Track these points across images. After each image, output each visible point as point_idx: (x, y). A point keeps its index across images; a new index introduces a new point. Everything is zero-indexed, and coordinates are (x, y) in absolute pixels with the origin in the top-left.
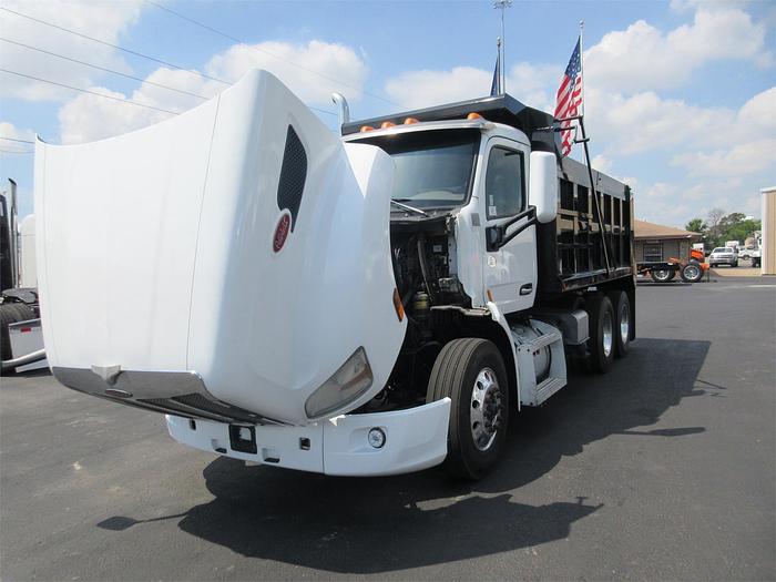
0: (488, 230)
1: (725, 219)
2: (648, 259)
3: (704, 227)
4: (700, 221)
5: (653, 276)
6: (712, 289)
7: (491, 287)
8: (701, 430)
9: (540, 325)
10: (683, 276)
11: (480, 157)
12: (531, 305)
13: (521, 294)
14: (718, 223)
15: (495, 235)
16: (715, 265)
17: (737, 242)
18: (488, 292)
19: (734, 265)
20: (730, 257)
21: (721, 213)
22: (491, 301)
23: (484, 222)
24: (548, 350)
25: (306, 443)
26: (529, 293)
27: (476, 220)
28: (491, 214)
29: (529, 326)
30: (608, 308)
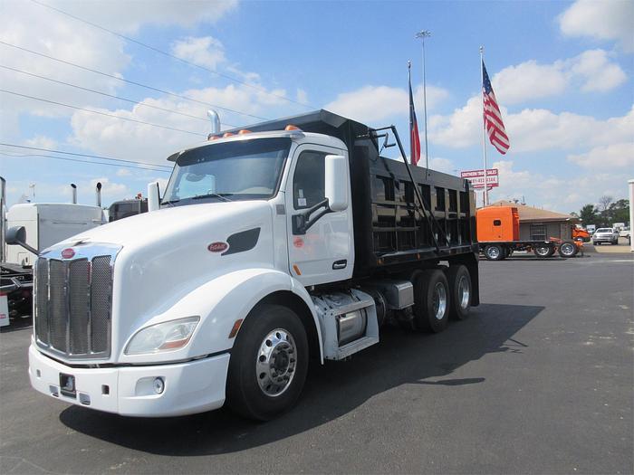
0: (294, 218)
1: (614, 205)
2: (534, 238)
3: (596, 211)
4: (592, 207)
5: (535, 252)
6: (582, 263)
7: (299, 263)
8: (483, 380)
9: (360, 294)
10: (560, 252)
11: (289, 160)
12: (350, 277)
13: (333, 268)
14: (608, 208)
15: (299, 221)
16: (599, 243)
17: (623, 224)
18: (295, 268)
19: (615, 242)
20: (610, 236)
21: (609, 200)
22: (299, 274)
23: (291, 211)
24: (364, 314)
25: (106, 390)
26: (343, 268)
27: (281, 210)
28: (300, 205)
29: (350, 294)
30: (440, 279)
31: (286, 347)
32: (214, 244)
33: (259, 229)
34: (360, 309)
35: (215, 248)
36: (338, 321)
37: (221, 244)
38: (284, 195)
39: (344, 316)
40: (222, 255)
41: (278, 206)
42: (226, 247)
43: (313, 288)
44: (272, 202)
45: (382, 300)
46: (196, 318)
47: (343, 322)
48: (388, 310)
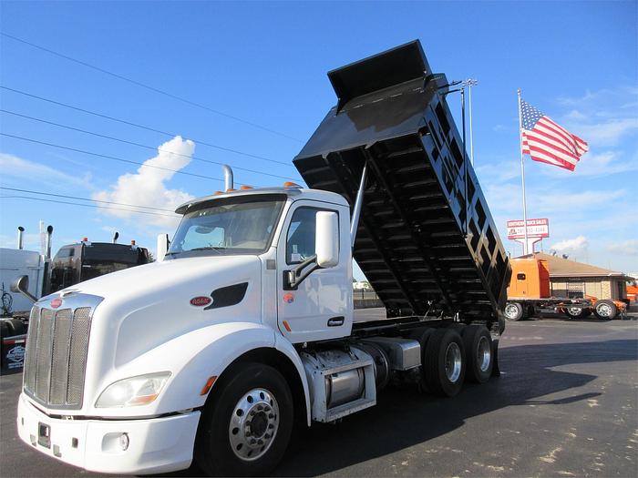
0: (286, 273)
7: (288, 319)
11: (283, 216)
12: (348, 334)
13: (329, 325)
18: (286, 324)
22: (288, 329)
23: (283, 266)
24: (361, 375)
25: (75, 443)
26: (340, 325)
27: (271, 265)
28: (293, 260)
29: (348, 352)
30: (455, 339)
31: (267, 409)
32: (197, 298)
33: (246, 284)
34: (357, 369)
35: (198, 301)
36: (330, 381)
37: (204, 298)
38: (276, 250)
39: (335, 375)
40: (205, 309)
41: (268, 261)
42: (209, 301)
43: (305, 345)
44: (263, 257)
45: (384, 359)
46: (167, 374)
47: (336, 383)
48: (391, 369)
